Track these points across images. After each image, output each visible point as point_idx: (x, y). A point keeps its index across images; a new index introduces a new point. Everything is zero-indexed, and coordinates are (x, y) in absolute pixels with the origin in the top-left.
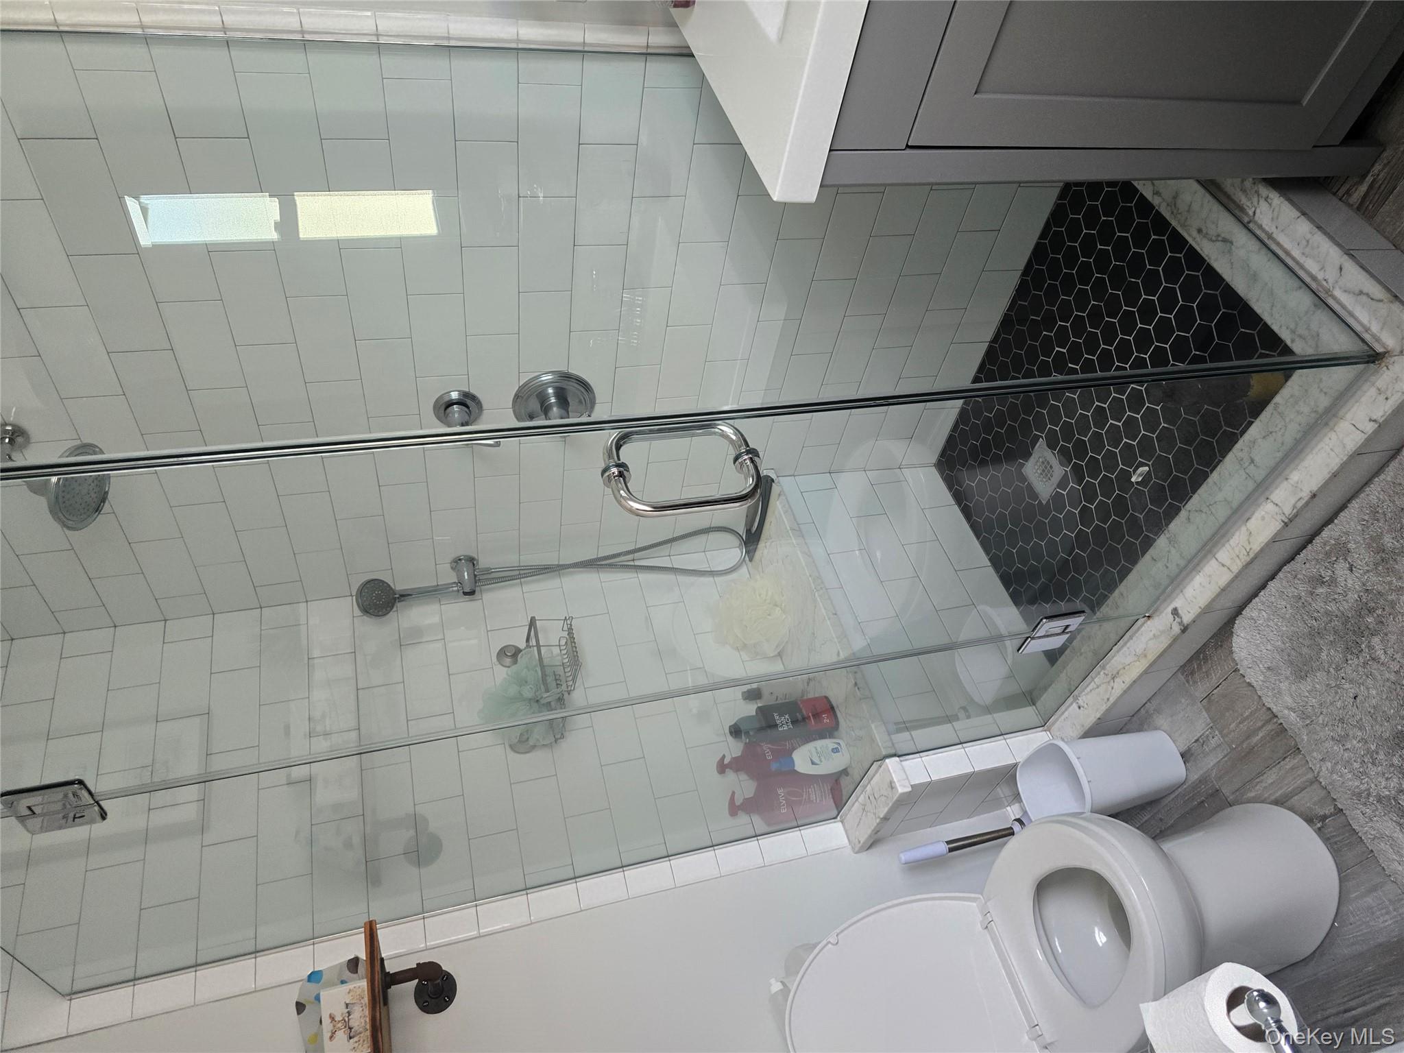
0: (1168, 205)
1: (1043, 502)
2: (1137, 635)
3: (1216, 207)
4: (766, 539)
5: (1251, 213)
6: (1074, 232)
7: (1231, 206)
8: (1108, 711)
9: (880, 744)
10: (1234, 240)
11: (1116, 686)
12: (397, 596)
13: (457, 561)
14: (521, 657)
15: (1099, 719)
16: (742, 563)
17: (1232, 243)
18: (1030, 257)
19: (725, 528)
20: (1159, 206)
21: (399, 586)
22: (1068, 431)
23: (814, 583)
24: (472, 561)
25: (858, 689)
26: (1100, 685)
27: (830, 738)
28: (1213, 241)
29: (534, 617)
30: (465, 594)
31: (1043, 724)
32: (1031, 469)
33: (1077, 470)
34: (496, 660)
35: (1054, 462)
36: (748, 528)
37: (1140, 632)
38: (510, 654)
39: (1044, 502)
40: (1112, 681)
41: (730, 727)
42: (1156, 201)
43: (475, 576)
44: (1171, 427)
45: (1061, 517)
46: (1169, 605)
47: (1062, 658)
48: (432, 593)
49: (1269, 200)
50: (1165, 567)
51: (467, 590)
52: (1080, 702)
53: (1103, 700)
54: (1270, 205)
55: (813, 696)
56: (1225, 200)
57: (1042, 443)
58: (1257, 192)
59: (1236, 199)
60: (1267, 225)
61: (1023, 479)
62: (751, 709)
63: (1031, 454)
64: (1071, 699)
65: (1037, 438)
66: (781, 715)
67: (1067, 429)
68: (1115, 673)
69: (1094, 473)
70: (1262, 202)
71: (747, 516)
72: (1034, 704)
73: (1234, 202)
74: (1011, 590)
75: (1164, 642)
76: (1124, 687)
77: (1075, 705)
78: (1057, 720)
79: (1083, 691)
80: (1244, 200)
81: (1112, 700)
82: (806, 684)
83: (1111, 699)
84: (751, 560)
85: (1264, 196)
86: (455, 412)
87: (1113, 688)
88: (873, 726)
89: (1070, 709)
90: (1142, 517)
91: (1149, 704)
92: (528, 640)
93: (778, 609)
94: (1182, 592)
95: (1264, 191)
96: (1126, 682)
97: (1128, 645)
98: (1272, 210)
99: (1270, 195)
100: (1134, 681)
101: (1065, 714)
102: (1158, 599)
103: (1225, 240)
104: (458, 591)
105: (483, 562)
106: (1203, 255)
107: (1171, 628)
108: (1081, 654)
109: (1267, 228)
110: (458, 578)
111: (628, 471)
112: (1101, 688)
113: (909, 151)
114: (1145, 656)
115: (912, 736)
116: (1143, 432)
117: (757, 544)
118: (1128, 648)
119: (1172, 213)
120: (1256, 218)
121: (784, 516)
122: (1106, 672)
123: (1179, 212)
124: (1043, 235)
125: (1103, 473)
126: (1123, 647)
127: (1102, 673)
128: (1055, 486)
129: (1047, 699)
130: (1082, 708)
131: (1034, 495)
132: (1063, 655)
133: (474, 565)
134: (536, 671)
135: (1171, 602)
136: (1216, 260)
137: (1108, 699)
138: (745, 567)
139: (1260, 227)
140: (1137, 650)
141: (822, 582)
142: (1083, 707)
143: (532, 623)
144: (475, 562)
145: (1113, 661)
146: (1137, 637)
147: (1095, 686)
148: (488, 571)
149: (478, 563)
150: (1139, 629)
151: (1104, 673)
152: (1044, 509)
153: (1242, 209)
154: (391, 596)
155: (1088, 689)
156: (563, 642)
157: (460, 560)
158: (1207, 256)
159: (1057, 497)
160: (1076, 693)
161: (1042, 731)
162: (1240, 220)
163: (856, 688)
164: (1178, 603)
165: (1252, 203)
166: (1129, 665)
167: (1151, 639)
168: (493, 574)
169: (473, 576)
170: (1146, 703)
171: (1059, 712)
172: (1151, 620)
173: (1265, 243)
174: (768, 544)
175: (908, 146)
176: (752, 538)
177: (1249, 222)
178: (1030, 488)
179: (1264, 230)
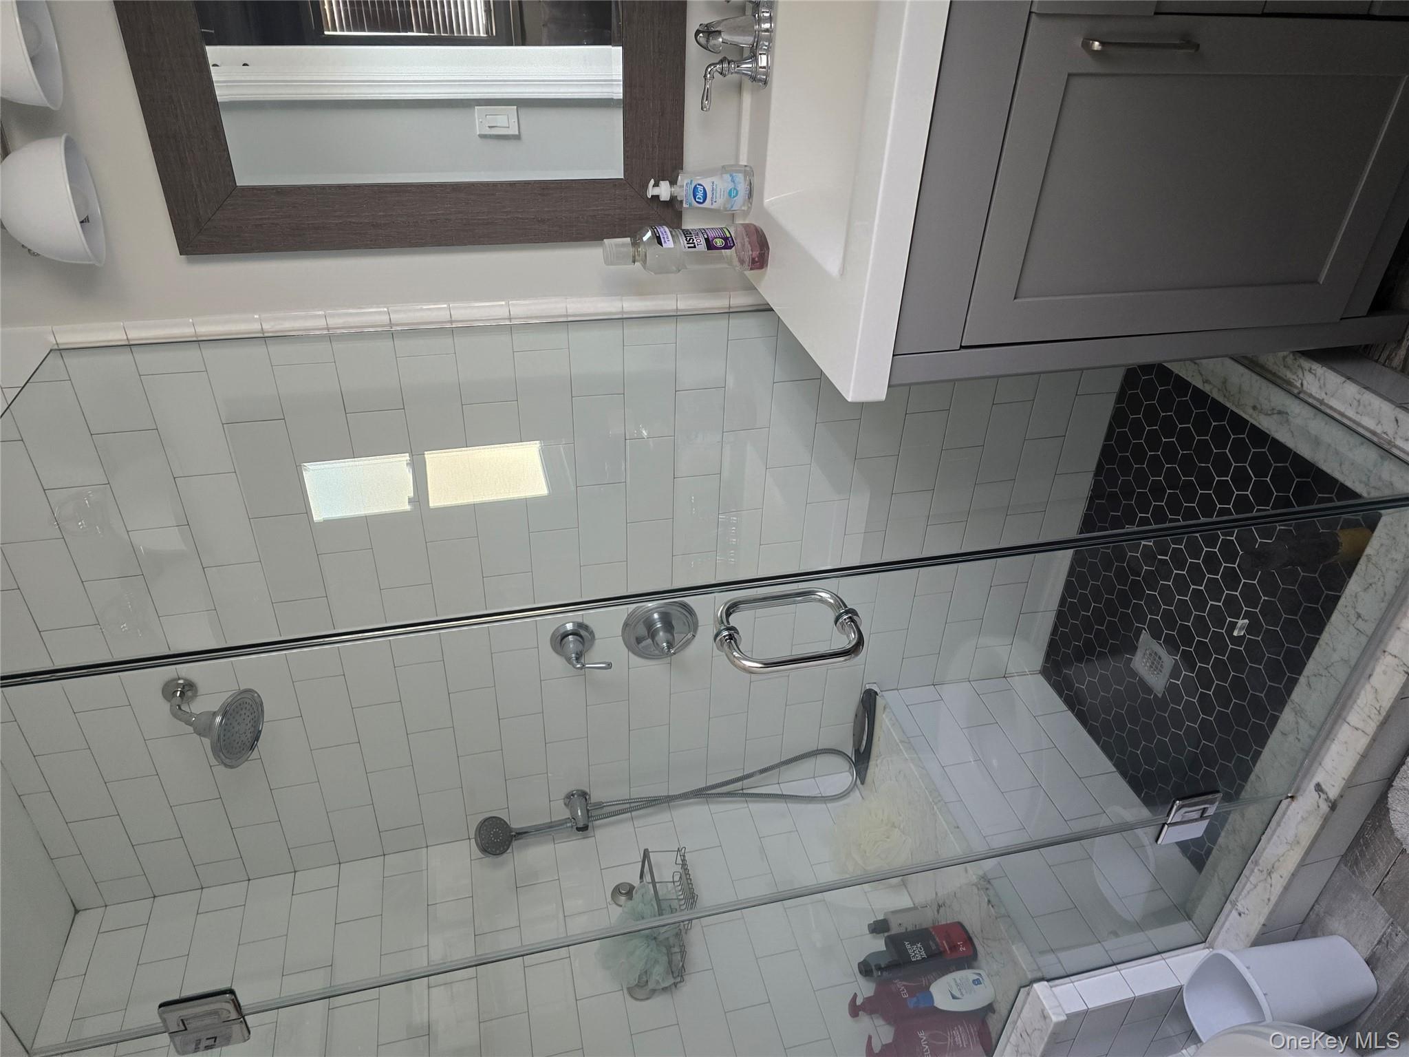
0: (1219, 390)
1: (1158, 695)
2: (1284, 820)
3: (1264, 383)
4: (877, 756)
5: (1298, 385)
6: (1137, 429)
7: (1279, 381)
8: (1272, 912)
9: (1024, 966)
10: (1289, 411)
11: (1274, 882)
12: (513, 834)
13: (570, 796)
14: (636, 893)
15: (1264, 925)
16: (854, 787)
17: (1287, 413)
18: (1100, 459)
19: (831, 749)
20: (1211, 393)
21: (516, 825)
22: (1169, 618)
23: (931, 795)
24: (584, 795)
25: (992, 906)
26: (1257, 885)
27: (969, 968)
28: (1270, 415)
29: (647, 849)
30: (579, 829)
31: (1204, 940)
32: (1140, 663)
33: (1186, 657)
34: (610, 899)
35: (1162, 652)
36: (857, 748)
37: (1286, 816)
38: (624, 891)
39: (1160, 695)
40: (1269, 877)
41: (859, 964)
42: (1206, 388)
43: (588, 811)
44: (1273, 599)
45: (1181, 708)
46: (1311, 781)
47: (1209, 859)
48: (547, 830)
49: (1313, 372)
50: (1297, 741)
51: (581, 825)
52: (1240, 908)
53: (1263, 900)
54: (1315, 375)
55: (945, 923)
56: (1269, 376)
57: (1145, 636)
58: (1300, 366)
59: (1282, 375)
60: (1316, 393)
61: (1134, 674)
62: (878, 944)
63: (1136, 648)
64: (1228, 906)
65: (1139, 631)
66: (912, 944)
67: (1168, 615)
68: (1269, 867)
69: (1205, 658)
70: (1307, 373)
71: (854, 735)
72: (1190, 919)
73: (1279, 377)
74: (1143, 795)
75: (1314, 825)
76: (1283, 882)
77: (1234, 913)
78: (1219, 933)
79: (1240, 894)
80: (1290, 376)
81: (1274, 899)
82: (936, 913)
83: (1272, 898)
84: (863, 783)
85: (1307, 368)
86: (570, 642)
87: (1271, 886)
88: (1014, 947)
89: (1231, 918)
90: (1263, 695)
91: (1317, 906)
92: (642, 876)
93: (897, 829)
94: (1320, 764)
95: (1306, 364)
96: (1284, 876)
97: (1277, 833)
98: (1317, 378)
99: (1312, 366)
100: (1293, 875)
101: (1225, 926)
102: (1296, 776)
103: (1280, 413)
104: (572, 826)
105: (595, 797)
106: (1262, 429)
107: (1318, 807)
108: (1229, 852)
109: (1317, 396)
110: (571, 813)
111: (738, 634)
112: (1258, 887)
113: (963, 351)
114: (1298, 843)
115: (1058, 959)
116: (1245, 609)
117: (868, 762)
118: (1278, 837)
119: (1225, 396)
120: (1305, 388)
121: (892, 730)
122: (1261, 869)
123: (1232, 393)
124: (1109, 437)
125: (1214, 656)
126: (1272, 835)
127: (1256, 870)
128: (1167, 676)
129: (1203, 910)
130: (1242, 915)
131: (1148, 690)
132: (1211, 856)
133: (586, 799)
134: (652, 905)
135: (1312, 777)
136: (1277, 431)
137: (1269, 900)
138: (857, 790)
139: (1311, 396)
140: (1288, 838)
141: (940, 795)
142: (1244, 913)
143: (646, 854)
144: (587, 797)
145: (1264, 855)
146: (1285, 823)
147: (1252, 887)
148: (600, 805)
149: (590, 798)
150: (1284, 813)
151: (1259, 870)
152: (1162, 703)
153: (1289, 383)
154: (508, 834)
155: (1245, 891)
156: (677, 878)
157: (573, 795)
158: (1268, 429)
159: (1171, 688)
160: (1232, 897)
161: (1204, 948)
162: (1289, 392)
163: (990, 906)
164: (1319, 777)
165: (1298, 376)
166: (1283, 856)
167: (1300, 822)
168: (604, 808)
169: (586, 811)
170: (1314, 906)
171: (1218, 924)
172: (1295, 800)
173: (1319, 409)
174: (879, 762)
175: (962, 347)
176: (861, 758)
177: (1299, 393)
178: (1142, 682)
179: (1314, 398)
